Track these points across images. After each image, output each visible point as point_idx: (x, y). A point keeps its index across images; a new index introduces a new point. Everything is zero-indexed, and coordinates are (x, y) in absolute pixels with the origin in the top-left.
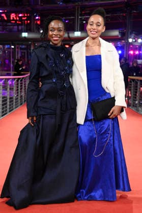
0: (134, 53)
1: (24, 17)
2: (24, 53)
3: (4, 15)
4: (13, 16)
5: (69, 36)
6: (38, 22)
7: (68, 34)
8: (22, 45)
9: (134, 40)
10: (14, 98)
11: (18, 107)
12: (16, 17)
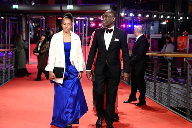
0: (126, 27)
2: (16, 24)
5: (61, 9)
7: (61, 7)
8: (13, 16)
9: (126, 14)
10: (4, 71)
11: (7, 80)
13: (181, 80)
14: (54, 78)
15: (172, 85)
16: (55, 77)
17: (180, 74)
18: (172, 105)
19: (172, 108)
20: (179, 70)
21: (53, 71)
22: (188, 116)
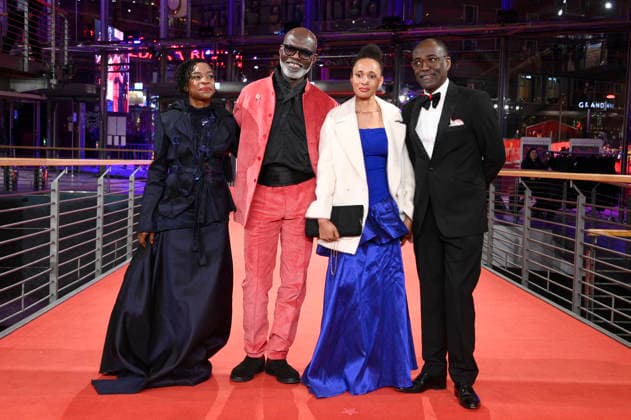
1: (215, 55)
3: (179, 53)
4: (195, 54)
6: (240, 65)
12: (200, 55)
13: (509, 218)
14: (333, 240)
15: (495, 227)
16: (337, 235)
17: (508, 207)
18: (494, 263)
19: (494, 268)
20: (506, 200)
21: (329, 217)
22: (523, 282)
